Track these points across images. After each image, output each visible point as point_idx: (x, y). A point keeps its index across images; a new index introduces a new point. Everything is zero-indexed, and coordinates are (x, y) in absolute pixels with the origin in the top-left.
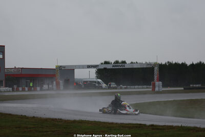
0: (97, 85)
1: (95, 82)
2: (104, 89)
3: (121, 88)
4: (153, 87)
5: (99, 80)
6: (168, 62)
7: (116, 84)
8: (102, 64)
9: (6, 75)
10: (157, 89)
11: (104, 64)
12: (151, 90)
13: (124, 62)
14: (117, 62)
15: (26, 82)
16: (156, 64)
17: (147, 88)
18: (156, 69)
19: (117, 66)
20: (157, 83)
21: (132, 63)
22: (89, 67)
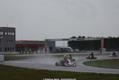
0: (68, 50)
1: (67, 49)
3: (82, 52)
5: (70, 48)
6: (109, 37)
7: (79, 50)
8: (71, 38)
9: (16, 45)
10: (103, 52)
11: (72, 38)
13: (84, 37)
14: (80, 37)
15: (28, 49)
16: (102, 38)
17: (97, 52)
18: (102, 41)
19: (80, 39)
20: (103, 49)
21: (88, 37)
22: (64, 40)
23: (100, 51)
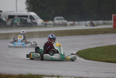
0: (29, 20)
1: (26, 16)
2: (40, 26)
3: (65, 25)
4: (114, 23)
5: (33, 14)
12: (111, 26)
17: (104, 24)
23: (114, 20)
